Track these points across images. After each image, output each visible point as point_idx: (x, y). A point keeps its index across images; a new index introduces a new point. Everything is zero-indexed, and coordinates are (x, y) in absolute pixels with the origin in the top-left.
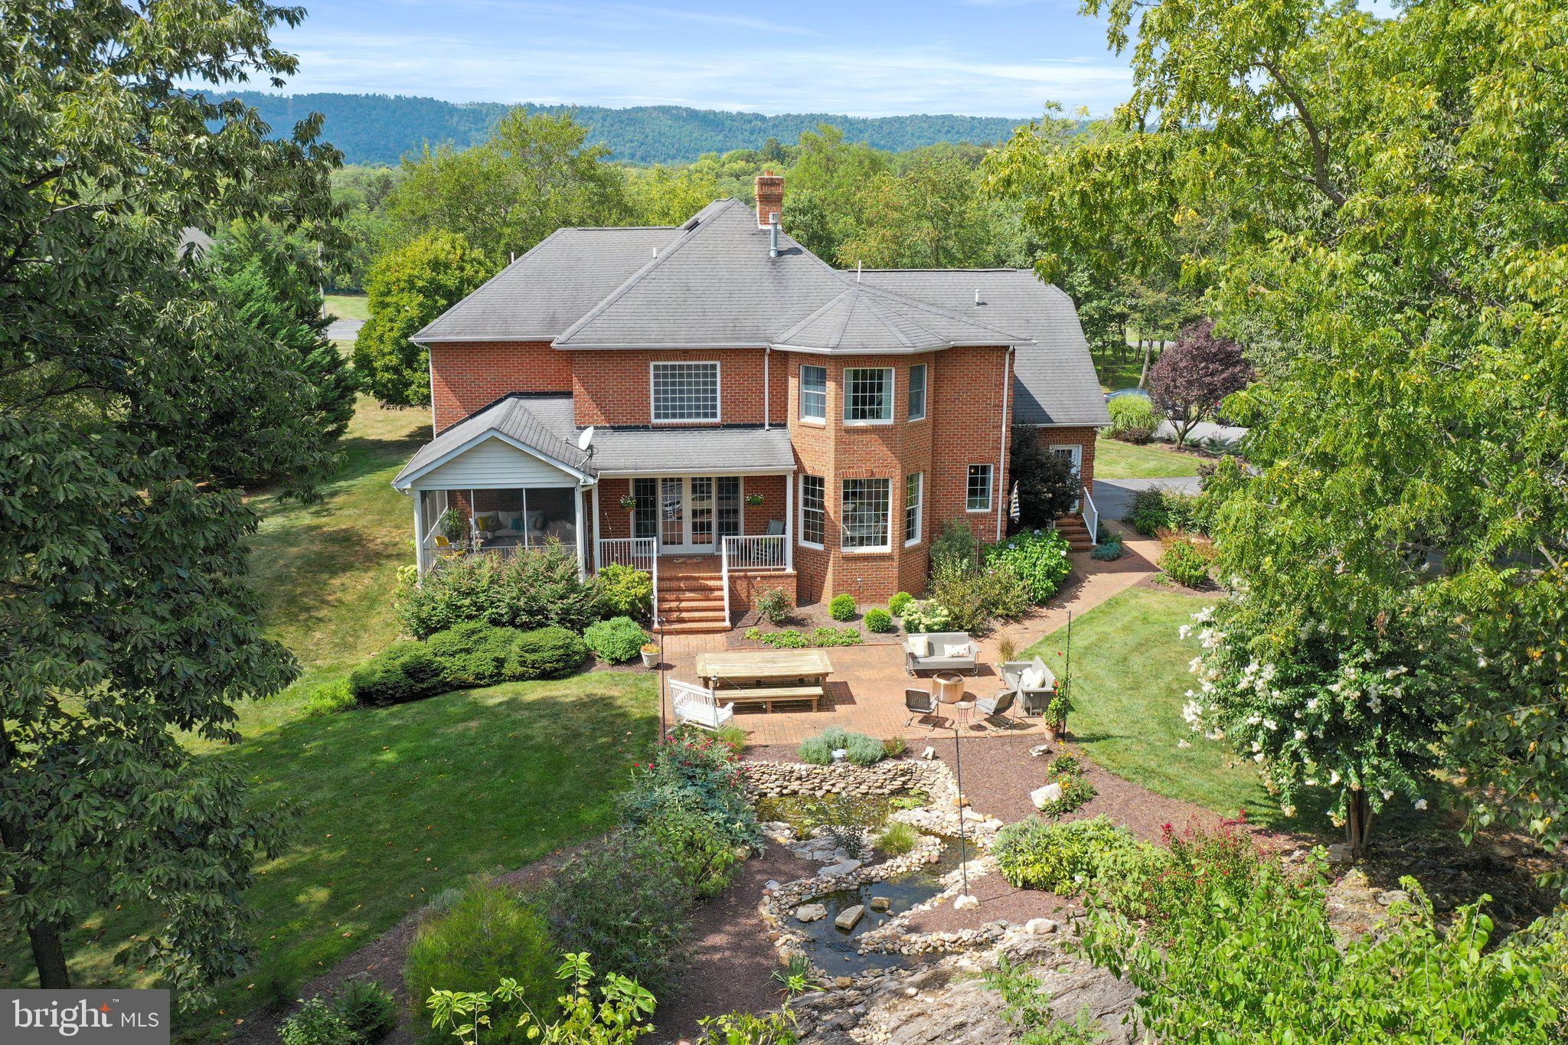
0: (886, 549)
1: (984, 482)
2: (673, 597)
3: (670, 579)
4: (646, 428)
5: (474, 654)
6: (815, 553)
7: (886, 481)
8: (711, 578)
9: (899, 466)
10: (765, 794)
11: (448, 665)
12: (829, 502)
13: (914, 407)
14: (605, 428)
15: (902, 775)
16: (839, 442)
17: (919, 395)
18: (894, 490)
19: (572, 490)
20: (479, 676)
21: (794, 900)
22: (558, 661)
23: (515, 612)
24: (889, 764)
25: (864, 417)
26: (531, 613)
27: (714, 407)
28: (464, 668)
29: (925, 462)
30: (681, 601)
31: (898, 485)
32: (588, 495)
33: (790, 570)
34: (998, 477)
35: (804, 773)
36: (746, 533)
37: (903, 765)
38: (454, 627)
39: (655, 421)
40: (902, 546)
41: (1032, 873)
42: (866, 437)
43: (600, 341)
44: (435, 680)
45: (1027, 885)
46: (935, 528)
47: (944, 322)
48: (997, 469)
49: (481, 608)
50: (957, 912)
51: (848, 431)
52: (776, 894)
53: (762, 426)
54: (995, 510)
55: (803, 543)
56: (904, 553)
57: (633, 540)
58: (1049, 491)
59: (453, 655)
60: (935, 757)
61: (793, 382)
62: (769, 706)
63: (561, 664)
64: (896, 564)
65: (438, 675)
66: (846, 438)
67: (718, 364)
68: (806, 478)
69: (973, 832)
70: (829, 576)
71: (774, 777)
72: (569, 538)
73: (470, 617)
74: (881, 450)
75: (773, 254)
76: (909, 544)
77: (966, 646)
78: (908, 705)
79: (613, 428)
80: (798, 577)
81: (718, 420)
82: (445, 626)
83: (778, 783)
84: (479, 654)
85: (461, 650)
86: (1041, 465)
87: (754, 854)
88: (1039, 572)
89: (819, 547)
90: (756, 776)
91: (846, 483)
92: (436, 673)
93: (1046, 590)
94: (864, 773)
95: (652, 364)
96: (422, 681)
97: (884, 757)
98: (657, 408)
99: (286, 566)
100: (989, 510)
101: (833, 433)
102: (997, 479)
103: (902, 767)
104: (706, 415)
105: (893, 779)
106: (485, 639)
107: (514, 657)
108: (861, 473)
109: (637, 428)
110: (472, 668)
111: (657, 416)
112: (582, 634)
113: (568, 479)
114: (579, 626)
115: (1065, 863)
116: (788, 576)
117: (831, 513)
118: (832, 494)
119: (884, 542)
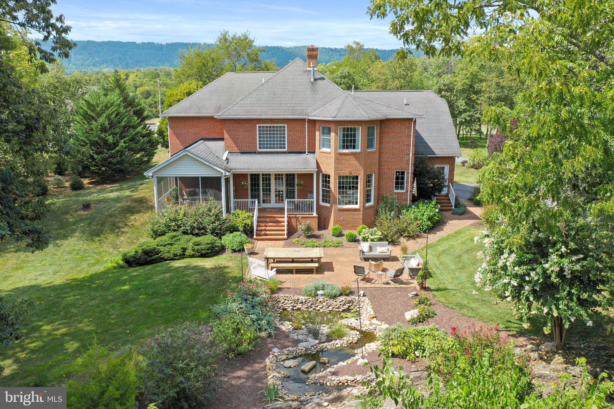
0: (357, 206)
1: (403, 178)
2: (263, 225)
3: (263, 217)
4: (255, 153)
5: (173, 247)
6: (326, 207)
7: (357, 178)
8: (281, 217)
9: (363, 170)
10: (286, 309)
11: (162, 250)
12: (332, 185)
13: (370, 144)
14: (237, 153)
15: (348, 303)
16: (336, 159)
17: (372, 140)
18: (361, 180)
19: (220, 178)
20: (175, 255)
21: (284, 357)
22: (208, 250)
23: (193, 228)
24: (343, 298)
25: (347, 148)
26: (199, 229)
27: (284, 144)
28: (169, 252)
29: (376, 169)
30: (267, 226)
31: (362, 178)
32: (227, 180)
33: (315, 214)
34: (409, 176)
35: (304, 300)
36: (298, 198)
37: (349, 298)
38: (167, 234)
39: (259, 150)
40: (364, 205)
41: (396, 350)
42: (348, 157)
43: (235, 115)
44: (156, 256)
45: (394, 355)
46: (380, 198)
47: (385, 108)
48: (408, 173)
49: (179, 227)
50: (358, 366)
51: (340, 154)
52: (276, 354)
53: (305, 152)
54: (407, 191)
55: (321, 203)
56: (365, 209)
57: (250, 200)
58: (431, 183)
59: (165, 246)
60: (364, 295)
61: (317, 133)
62: (294, 271)
63: (210, 251)
64: (361, 213)
65: (158, 254)
66: (339, 157)
67: (286, 125)
68: (323, 175)
69: (375, 330)
70: (332, 218)
71: (290, 302)
72: (219, 198)
73: (175, 230)
74: (354, 162)
75: (312, 80)
76: (367, 205)
77: (387, 248)
78: (355, 272)
79: (241, 153)
80: (319, 218)
81: (286, 150)
82: (163, 234)
83: (292, 304)
84: (176, 246)
85: (168, 244)
86: (428, 172)
87: (270, 335)
88: (425, 218)
89: (328, 205)
90: (282, 301)
91: (340, 177)
92: (157, 253)
93: (428, 226)
94: (331, 301)
95: (258, 125)
96: (151, 256)
97: (341, 295)
98: (260, 144)
99: (114, 211)
100: (404, 191)
101: (333, 155)
102: (408, 177)
103: (348, 299)
104: (281, 148)
105: (344, 304)
106: (179, 240)
107: (190, 248)
108: (346, 173)
109: (251, 153)
110: (172, 252)
111: (260, 148)
112: (221, 239)
113: (218, 173)
114: (220, 235)
115: (412, 346)
116: (314, 217)
117: (333, 191)
118: (333, 182)
119: (356, 203)
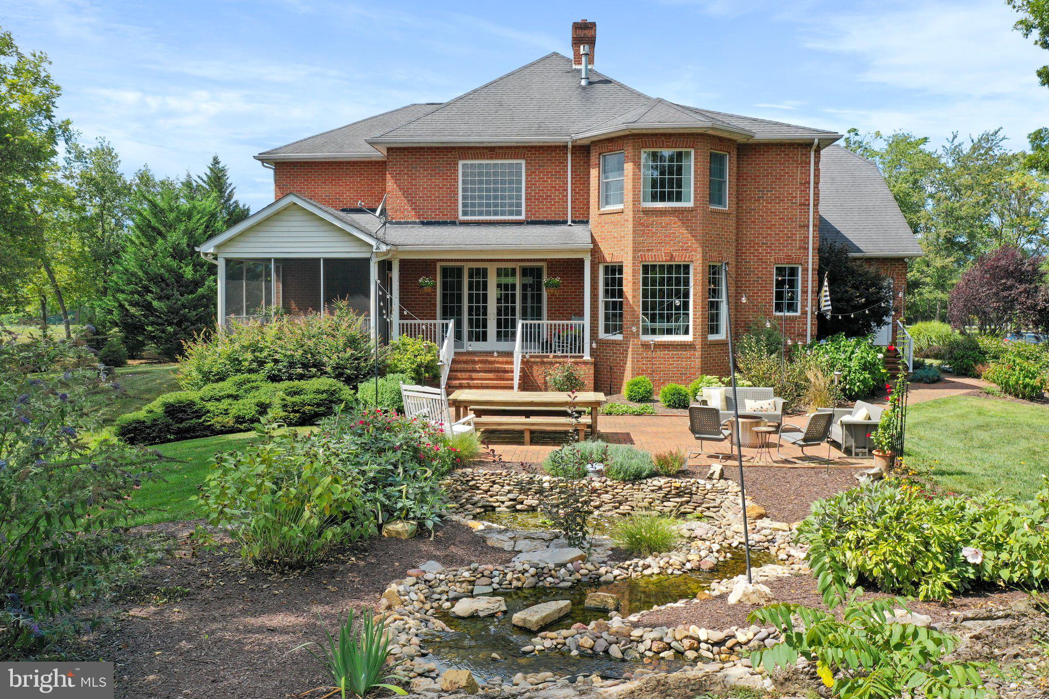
0: (689, 338)
1: (792, 284)
3: (466, 362)
4: (453, 223)
5: (241, 401)
6: (615, 343)
7: (687, 267)
8: (507, 363)
9: (700, 250)
11: (212, 409)
12: (627, 288)
13: (715, 196)
14: (415, 223)
15: (678, 495)
16: (637, 223)
17: (721, 184)
18: (695, 275)
19: (367, 261)
20: (239, 419)
23: (292, 365)
25: (662, 199)
26: (305, 366)
27: (519, 205)
28: (226, 412)
29: (729, 255)
30: (473, 379)
31: (700, 269)
33: (587, 357)
34: (806, 279)
36: (548, 319)
39: (462, 218)
40: (704, 337)
42: (665, 219)
43: (411, 136)
44: (194, 421)
46: (739, 327)
48: (805, 270)
49: (262, 363)
51: (647, 212)
53: (565, 222)
54: (804, 313)
55: (602, 335)
56: (708, 346)
57: (436, 322)
58: (861, 296)
59: (218, 400)
60: (722, 476)
61: (594, 172)
62: (527, 436)
63: (322, 409)
64: (698, 354)
65: (199, 417)
66: (643, 217)
67: (523, 162)
68: (606, 268)
70: (629, 366)
71: (507, 488)
72: (363, 310)
73: (251, 371)
74: (681, 233)
75: (583, 83)
76: (712, 337)
77: (771, 401)
79: (423, 223)
80: (595, 364)
81: (522, 217)
83: (511, 496)
84: (245, 401)
85: (229, 396)
86: (853, 273)
89: (619, 337)
90: (485, 487)
91: (646, 269)
92: (198, 414)
94: (627, 490)
95: (461, 163)
96: (182, 420)
97: (653, 474)
98: (465, 205)
100: (798, 314)
101: (631, 214)
102: (805, 281)
104: (511, 213)
105: (666, 498)
106: (257, 388)
107: (277, 401)
108: (659, 256)
109: (444, 223)
110: (233, 412)
111: (465, 213)
112: (355, 388)
113: (364, 249)
114: (352, 381)
116: (585, 363)
117: (630, 298)
118: (630, 278)
119: (686, 332)
